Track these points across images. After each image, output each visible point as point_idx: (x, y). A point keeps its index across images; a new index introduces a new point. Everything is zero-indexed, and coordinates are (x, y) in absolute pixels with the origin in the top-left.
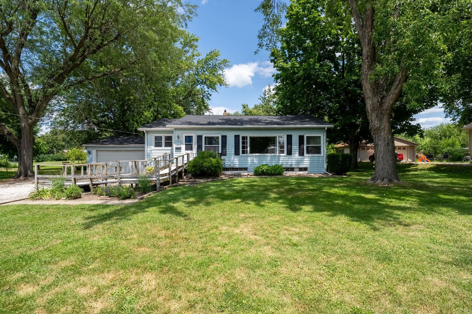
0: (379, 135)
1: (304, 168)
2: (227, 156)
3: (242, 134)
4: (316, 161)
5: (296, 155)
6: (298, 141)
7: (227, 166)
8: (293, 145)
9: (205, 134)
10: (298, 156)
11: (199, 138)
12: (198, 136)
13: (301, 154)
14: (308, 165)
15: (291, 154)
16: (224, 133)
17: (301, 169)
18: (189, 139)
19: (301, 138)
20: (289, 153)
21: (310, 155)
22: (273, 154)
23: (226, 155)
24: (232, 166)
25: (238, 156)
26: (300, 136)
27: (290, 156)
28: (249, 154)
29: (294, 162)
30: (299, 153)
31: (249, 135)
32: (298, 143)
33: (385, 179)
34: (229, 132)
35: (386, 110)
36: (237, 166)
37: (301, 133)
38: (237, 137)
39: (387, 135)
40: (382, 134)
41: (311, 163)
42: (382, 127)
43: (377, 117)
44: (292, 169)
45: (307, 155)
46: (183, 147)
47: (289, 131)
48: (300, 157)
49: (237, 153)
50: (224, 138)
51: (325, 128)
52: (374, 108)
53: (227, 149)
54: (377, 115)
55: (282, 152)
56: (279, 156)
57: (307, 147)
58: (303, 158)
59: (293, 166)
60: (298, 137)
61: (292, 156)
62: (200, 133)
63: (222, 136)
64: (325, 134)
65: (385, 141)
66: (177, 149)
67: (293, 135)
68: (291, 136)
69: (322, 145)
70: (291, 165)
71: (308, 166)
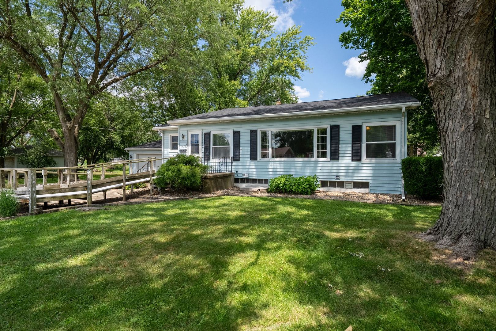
0: (447, 100)
1: (362, 183)
2: (240, 162)
3: (260, 128)
4: (385, 172)
5: (346, 160)
6: (351, 135)
7: (240, 176)
8: (341, 142)
9: (213, 131)
10: (351, 161)
11: (206, 136)
12: (205, 134)
13: (356, 157)
14: (370, 178)
15: (338, 159)
16: (237, 128)
17: (357, 185)
18: (195, 139)
19: (356, 131)
20: (335, 156)
21: (374, 160)
22: (306, 159)
23: (239, 160)
24: (246, 176)
25: (256, 161)
26: (354, 127)
27: (335, 162)
28: (270, 159)
29: (342, 173)
30: (352, 157)
31: (271, 129)
32: (351, 139)
33: (464, 237)
34: (243, 125)
35: (468, 16)
36: (254, 177)
37: (356, 121)
38: (254, 133)
39: (477, 101)
40: (456, 98)
41: (375, 174)
42: (457, 74)
43: (439, 46)
44: (341, 184)
45: (368, 160)
46: (189, 149)
47: (335, 120)
48: (354, 164)
49: (253, 157)
50: (237, 135)
51: (401, 109)
52: (427, 20)
53: (241, 151)
54: (439, 41)
55: (324, 155)
56: (317, 162)
57: (367, 145)
58: (361, 165)
59: (342, 179)
60: (351, 129)
61: (340, 161)
62: (207, 129)
63: (235, 133)
64: (404, 120)
65: (466, 118)
66: (181, 151)
67: (341, 126)
68: (338, 127)
69: (398, 141)
70: (337, 177)
71: (369, 180)
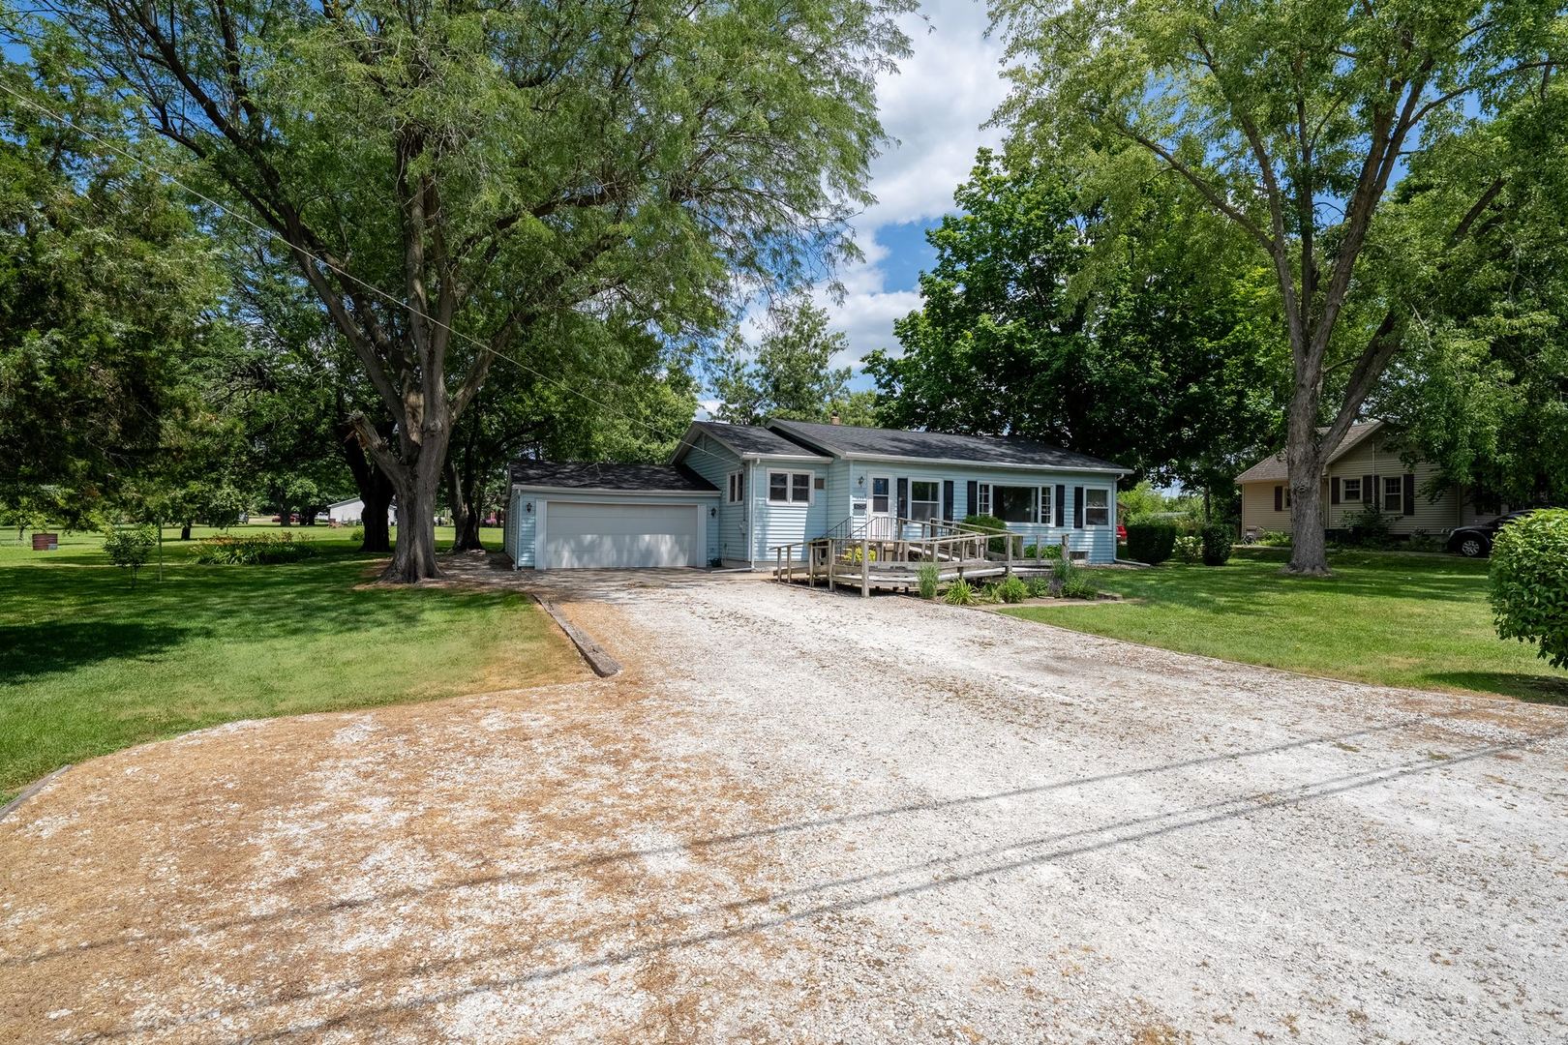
1: (1083, 552)
3: (982, 479)
4: (1102, 540)
5: (1070, 528)
6: (1074, 499)
8: (1065, 506)
9: (915, 477)
10: (1073, 528)
11: (902, 483)
12: (899, 480)
13: (1078, 525)
14: (1090, 547)
15: (1062, 525)
18: (881, 487)
19: (1079, 491)
20: (1060, 521)
21: (1094, 527)
22: (1035, 524)
27: (1060, 527)
30: (1075, 523)
31: (993, 481)
32: (1073, 502)
34: (959, 474)
37: (1079, 483)
38: (972, 485)
41: (1095, 542)
45: (1089, 527)
46: (870, 503)
47: (1059, 478)
48: (1078, 531)
50: (949, 485)
51: (1119, 475)
53: (955, 510)
55: (1048, 519)
56: (1044, 528)
57: (1088, 510)
58: (1082, 532)
60: (1074, 492)
61: (1064, 527)
62: (903, 473)
63: (946, 482)
66: (857, 507)
67: (1066, 486)
68: (1063, 487)
69: (1110, 508)
71: (1089, 549)
